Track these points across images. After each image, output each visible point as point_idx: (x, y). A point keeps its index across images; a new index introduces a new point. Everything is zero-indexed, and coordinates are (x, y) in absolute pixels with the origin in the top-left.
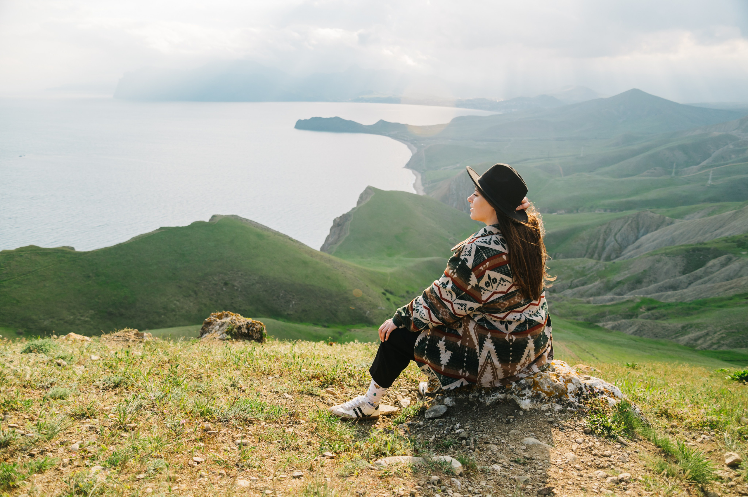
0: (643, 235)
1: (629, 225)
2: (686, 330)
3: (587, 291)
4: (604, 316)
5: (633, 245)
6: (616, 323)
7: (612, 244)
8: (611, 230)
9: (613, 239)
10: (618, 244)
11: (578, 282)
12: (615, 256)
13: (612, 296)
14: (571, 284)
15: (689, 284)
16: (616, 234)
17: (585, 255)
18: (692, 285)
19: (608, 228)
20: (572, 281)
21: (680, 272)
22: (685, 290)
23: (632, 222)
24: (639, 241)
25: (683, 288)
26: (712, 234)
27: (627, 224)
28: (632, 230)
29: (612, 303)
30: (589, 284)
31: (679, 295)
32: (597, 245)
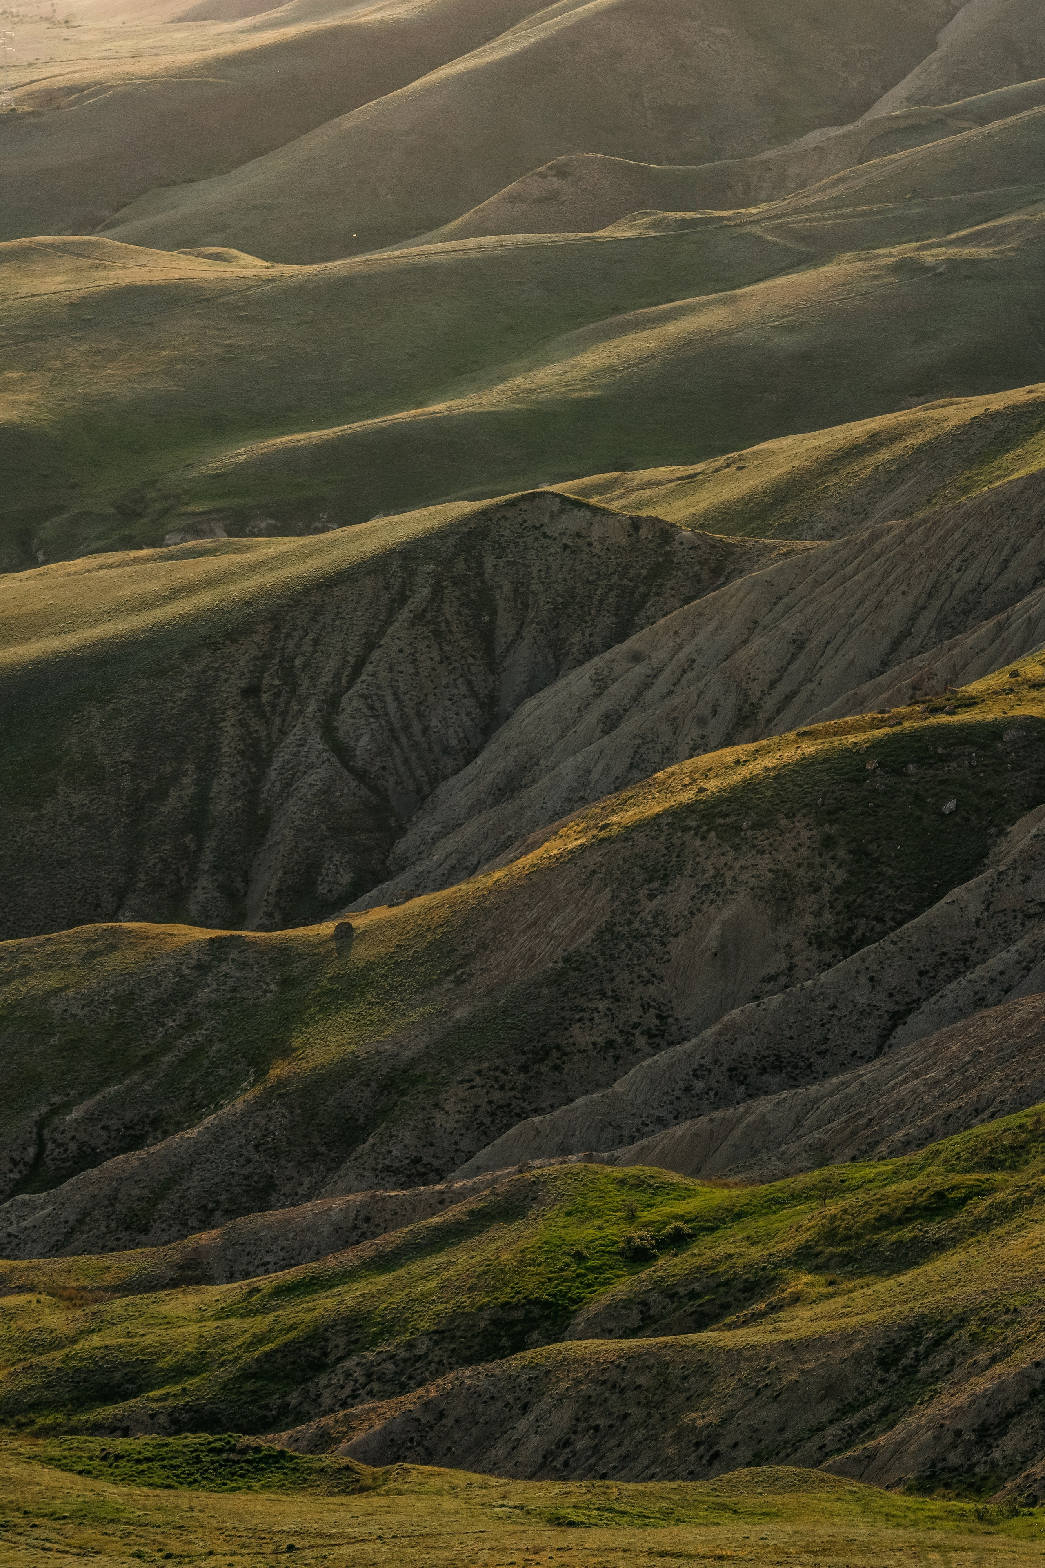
0: (532, 688)
1: (419, 617)
2: (910, 1371)
3: (167, 1185)
4: (318, 1366)
5: (470, 770)
6: (410, 1400)
7: (316, 777)
8: (289, 674)
9: (316, 742)
10: (361, 776)
11: (90, 1119)
12: (346, 878)
13: (357, 1198)
14: (41, 1144)
15: (897, 1018)
16: (333, 703)
17: (121, 895)
18: (916, 1021)
19: (266, 657)
20: (41, 1124)
21: (818, 941)
22: (868, 1072)
23: (437, 592)
24: (507, 734)
25: (859, 1058)
26: (1000, 628)
27: (404, 615)
28: (445, 659)
29: (367, 1249)
30: (179, 1127)
31: (836, 1111)
32: (202, 799)
